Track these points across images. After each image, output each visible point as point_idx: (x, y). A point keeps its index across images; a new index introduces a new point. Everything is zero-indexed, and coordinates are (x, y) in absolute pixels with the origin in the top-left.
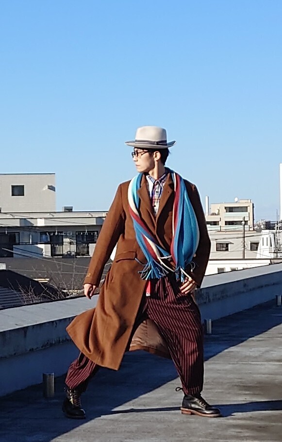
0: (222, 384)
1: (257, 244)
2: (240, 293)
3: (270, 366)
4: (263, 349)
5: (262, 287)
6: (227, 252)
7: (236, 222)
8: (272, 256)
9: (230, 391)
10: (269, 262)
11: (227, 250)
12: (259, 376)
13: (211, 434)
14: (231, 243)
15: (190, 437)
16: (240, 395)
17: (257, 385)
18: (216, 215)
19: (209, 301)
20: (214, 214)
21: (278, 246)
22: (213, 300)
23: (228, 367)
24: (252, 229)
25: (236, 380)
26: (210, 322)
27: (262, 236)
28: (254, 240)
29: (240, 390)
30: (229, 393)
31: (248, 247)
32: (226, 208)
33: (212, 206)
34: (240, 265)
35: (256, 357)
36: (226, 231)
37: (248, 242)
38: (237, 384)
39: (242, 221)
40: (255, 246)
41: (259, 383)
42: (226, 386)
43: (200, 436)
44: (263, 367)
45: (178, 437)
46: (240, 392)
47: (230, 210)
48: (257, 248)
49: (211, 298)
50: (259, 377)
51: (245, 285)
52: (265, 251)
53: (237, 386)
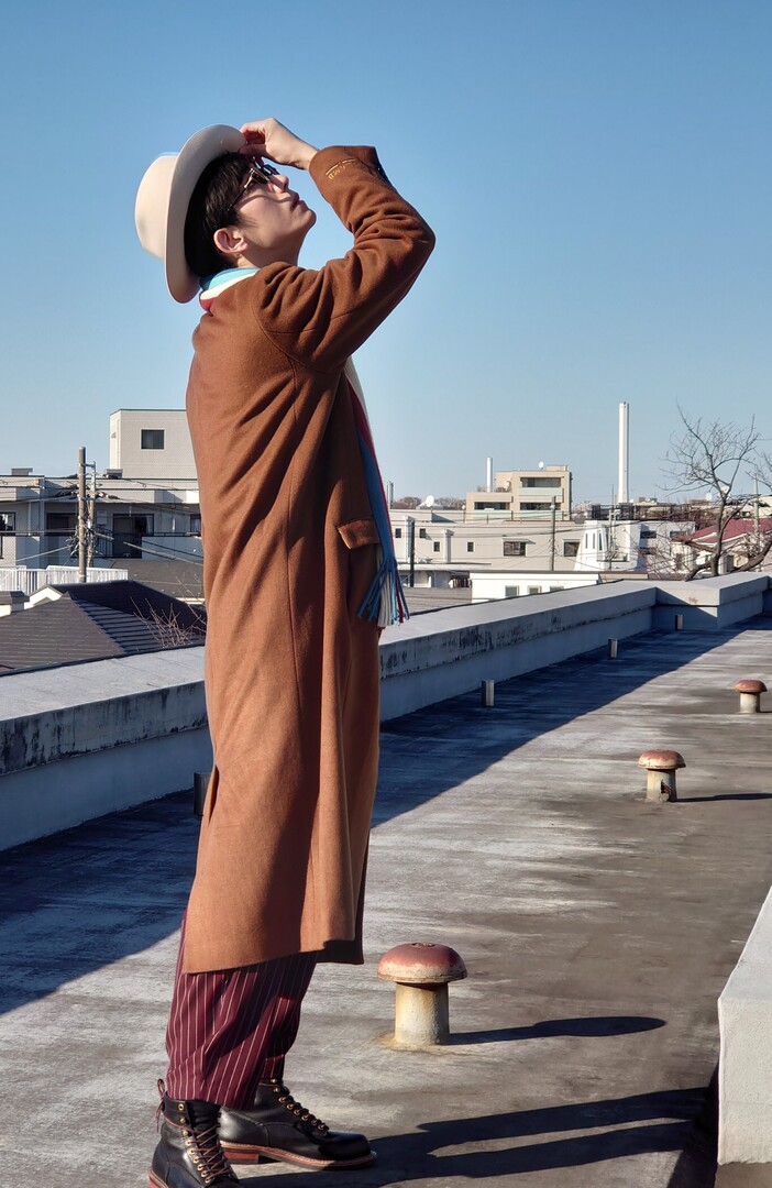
0: (510, 797)
1: (576, 544)
2: (545, 634)
3: (596, 767)
4: (585, 736)
5: (584, 623)
6: (521, 559)
7: (539, 504)
8: (602, 566)
9: (525, 810)
10: (596, 577)
11: (523, 554)
12: (576, 783)
13: (489, 886)
14: (530, 542)
15: (453, 891)
16: (541, 817)
17: (572, 800)
18: (504, 490)
19: (492, 648)
20: (501, 490)
21: (613, 549)
22: (499, 645)
23: (523, 766)
24: (567, 518)
25: (536, 791)
26: (492, 684)
27: (587, 532)
28: (571, 537)
29: (543, 809)
30: (523, 814)
31: (560, 549)
32: (522, 479)
33: (499, 476)
34: (545, 583)
35: (571, 751)
36: (522, 520)
37: (561, 539)
38: (539, 798)
39: (550, 504)
40: (573, 547)
41: (577, 796)
42: (518, 802)
43: (471, 891)
44: (584, 768)
45: (433, 890)
46: (543, 812)
47: (530, 482)
48: (576, 552)
49: (494, 642)
50: (577, 786)
51: (555, 621)
52: (590, 558)
53: (539, 801)
